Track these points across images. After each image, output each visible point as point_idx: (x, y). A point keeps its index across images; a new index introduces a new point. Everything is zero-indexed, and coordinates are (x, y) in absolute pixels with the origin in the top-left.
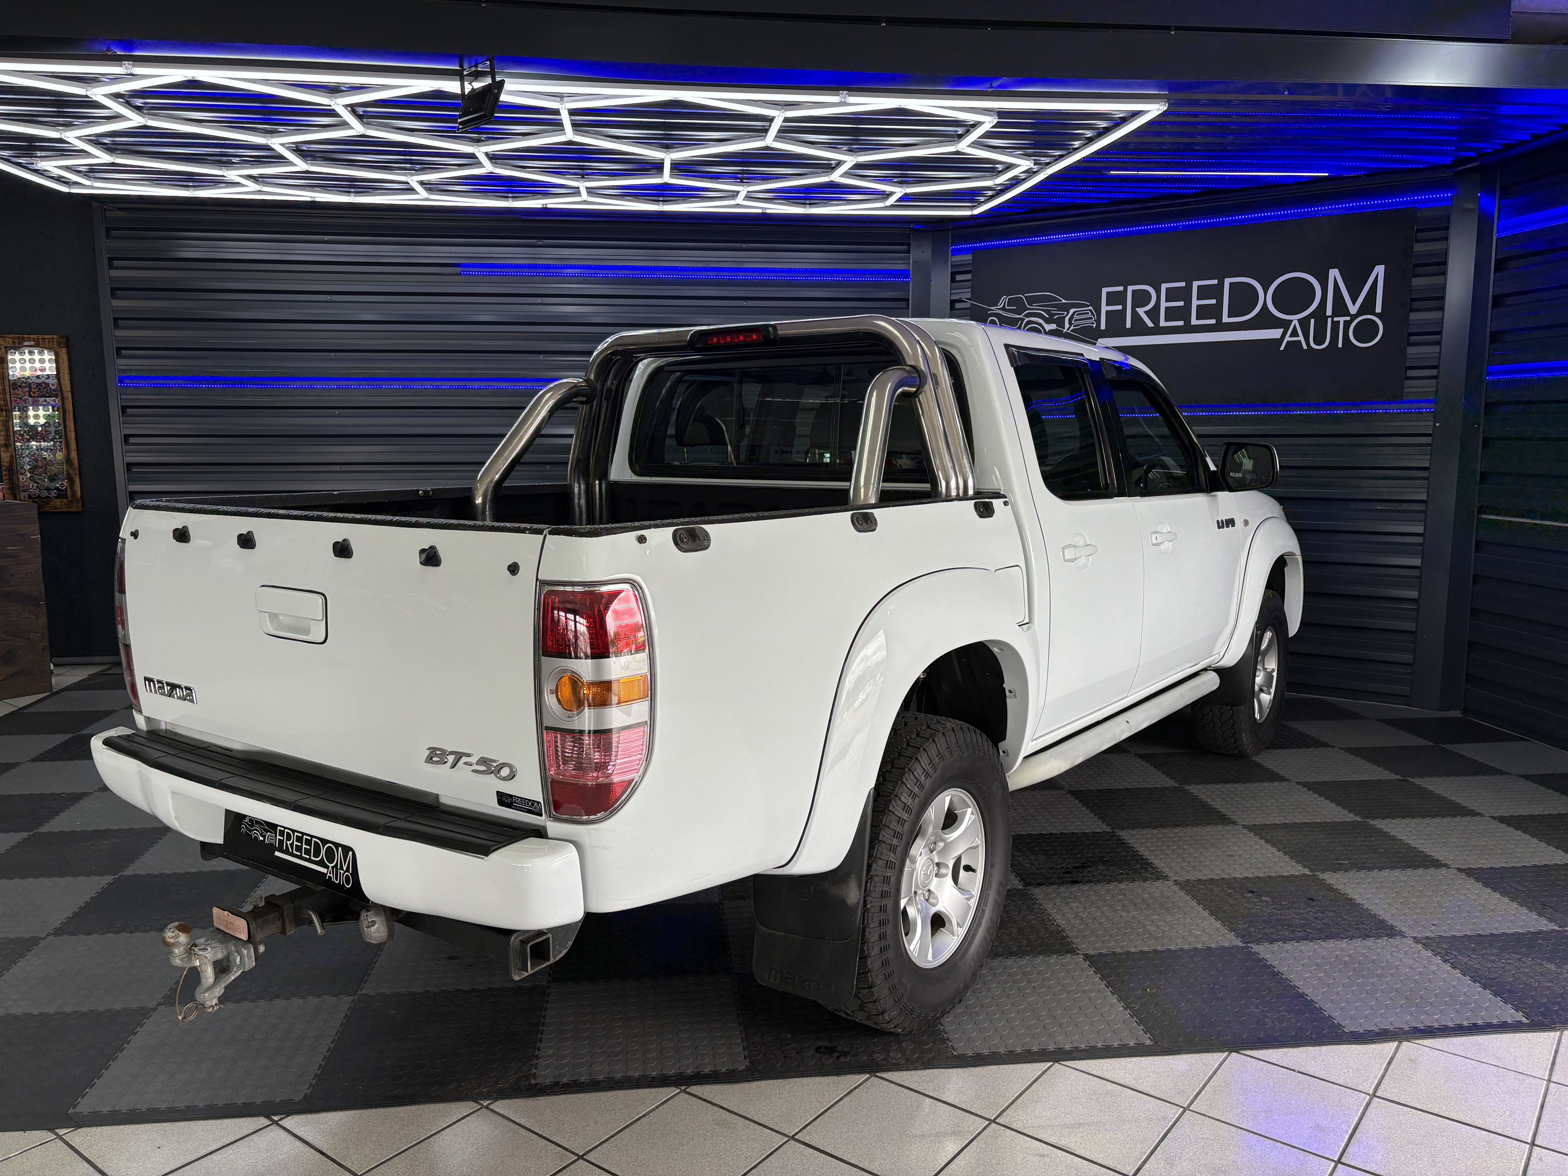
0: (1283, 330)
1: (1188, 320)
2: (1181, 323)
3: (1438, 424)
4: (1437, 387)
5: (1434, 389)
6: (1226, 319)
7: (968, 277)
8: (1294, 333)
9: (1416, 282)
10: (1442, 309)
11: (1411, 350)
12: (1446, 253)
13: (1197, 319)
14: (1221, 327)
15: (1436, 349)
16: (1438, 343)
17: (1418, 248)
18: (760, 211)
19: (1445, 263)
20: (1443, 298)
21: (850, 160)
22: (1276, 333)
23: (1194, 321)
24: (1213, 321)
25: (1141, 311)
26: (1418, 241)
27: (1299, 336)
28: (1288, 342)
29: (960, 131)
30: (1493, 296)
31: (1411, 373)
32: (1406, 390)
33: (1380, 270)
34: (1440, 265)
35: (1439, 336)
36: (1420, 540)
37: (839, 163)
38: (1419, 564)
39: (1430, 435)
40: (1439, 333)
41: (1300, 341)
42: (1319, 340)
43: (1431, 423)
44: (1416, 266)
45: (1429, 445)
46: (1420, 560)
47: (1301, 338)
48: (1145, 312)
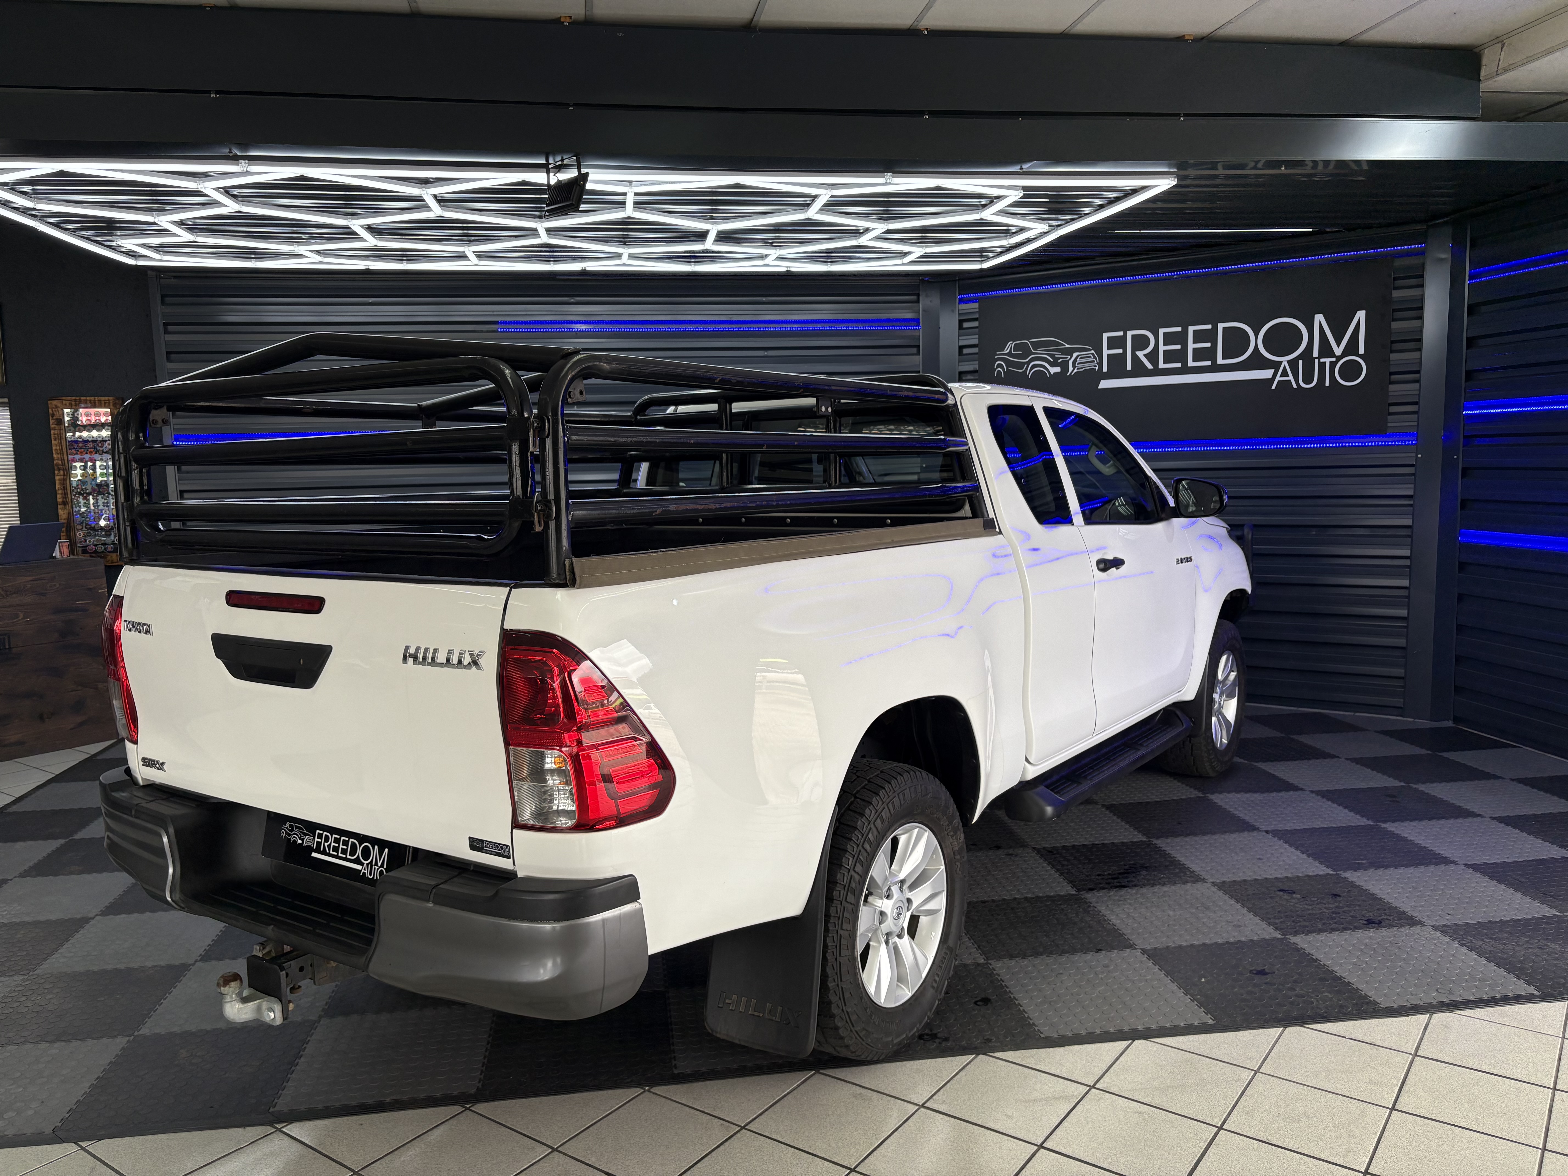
0: (1273, 370)
1: (1185, 361)
2: (1179, 365)
3: (1420, 456)
4: (1418, 421)
5: (1416, 424)
6: (1220, 361)
7: (976, 324)
8: (1284, 373)
9: (1395, 325)
10: (1420, 349)
11: (1392, 387)
12: (1422, 299)
13: (1193, 361)
14: (1216, 368)
15: (1417, 385)
16: (1418, 381)
17: (1396, 294)
18: (785, 269)
19: (1421, 308)
20: (1420, 340)
21: (880, 227)
22: (1267, 374)
23: (1191, 363)
24: (1209, 363)
25: (1140, 354)
26: (1395, 288)
27: (1288, 376)
28: (1279, 381)
29: (984, 202)
30: (1467, 338)
31: (1393, 409)
32: (1389, 425)
33: (1361, 315)
34: (1417, 309)
35: (1418, 375)
36: (1407, 562)
37: (867, 230)
38: (1407, 585)
39: (1412, 465)
40: (1418, 372)
41: (1290, 381)
42: (1308, 379)
43: (1414, 455)
44: (1394, 311)
45: (1413, 475)
46: (1408, 581)
47: (1291, 378)
48: (1144, 355)
